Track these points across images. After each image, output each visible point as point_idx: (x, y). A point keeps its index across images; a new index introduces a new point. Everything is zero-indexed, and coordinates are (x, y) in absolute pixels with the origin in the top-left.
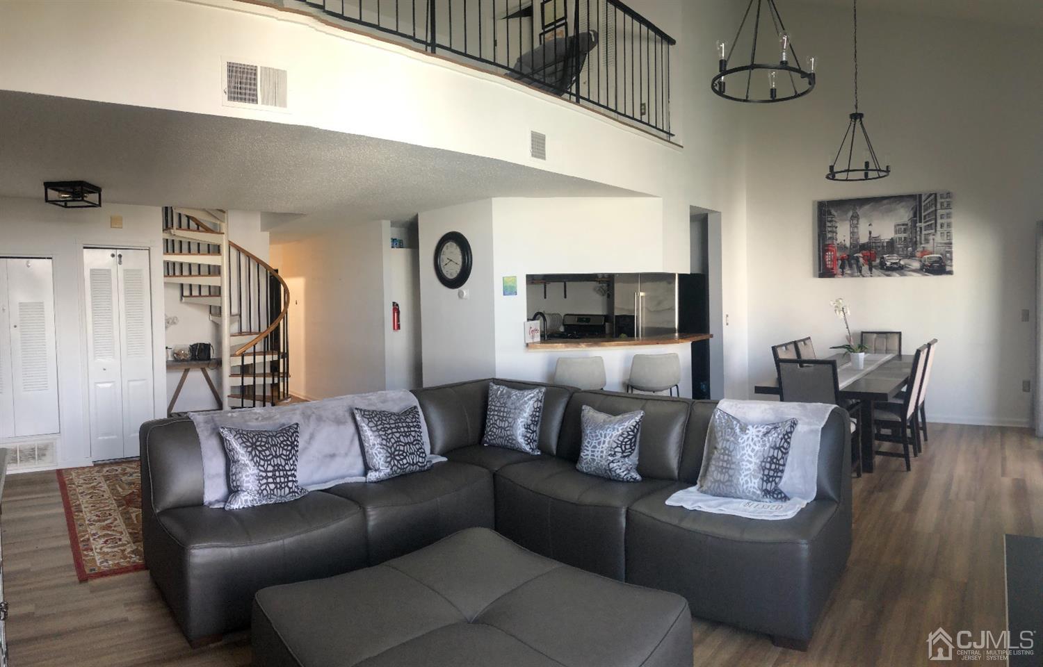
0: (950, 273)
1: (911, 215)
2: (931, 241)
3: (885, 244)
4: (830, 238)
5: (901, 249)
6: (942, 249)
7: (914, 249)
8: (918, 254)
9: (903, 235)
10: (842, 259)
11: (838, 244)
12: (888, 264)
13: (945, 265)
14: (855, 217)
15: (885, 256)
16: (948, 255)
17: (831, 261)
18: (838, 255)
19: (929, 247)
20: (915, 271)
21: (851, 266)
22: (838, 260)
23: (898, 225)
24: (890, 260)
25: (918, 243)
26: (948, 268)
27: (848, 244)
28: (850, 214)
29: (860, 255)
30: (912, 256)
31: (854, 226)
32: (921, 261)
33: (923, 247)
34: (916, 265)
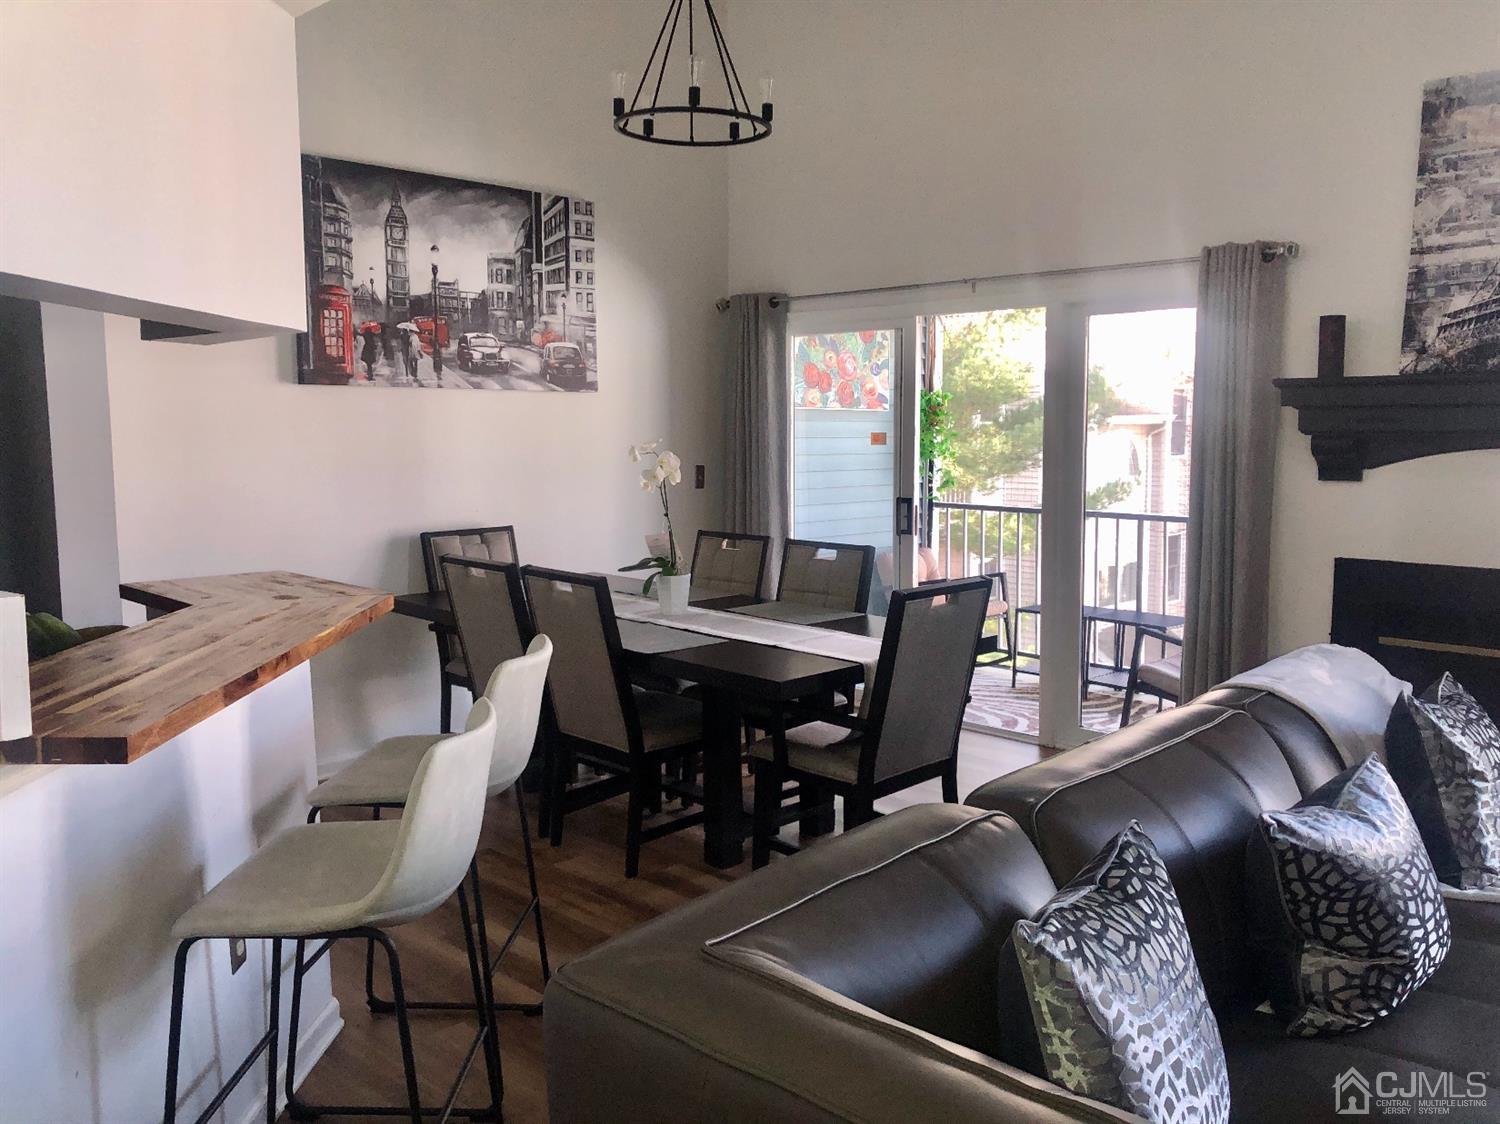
0: (592, 386)
1: (521, 242)
2: (560, 310)
3: (469, 305)
4: (331, 269)
5: (502, 322)
6: (578, 331)
7: (529, 325)
8: (536, 338)
9: (506, 288)
10: (368, 334)
11: (355, 290)
12: (477, 356)
13: (585, 369)
14: (396, 220)
15: (469, 335)
16: (589, 345)
17: (338, 335)
18: (357, 319)
19: (556, 323)
20: (528, 378)
21: (389, 355)
22: (355, 334)
23: (497, 260)
24: (482, 345)
25: (536, 310)
26: (590, 377)
27: (382, 295)
28: (385, 208)
29: (412, 326)
30: (523, 342)
31: (396, 245)
32: (541, 355)
33: (545, 323)
34: (531, 363)
